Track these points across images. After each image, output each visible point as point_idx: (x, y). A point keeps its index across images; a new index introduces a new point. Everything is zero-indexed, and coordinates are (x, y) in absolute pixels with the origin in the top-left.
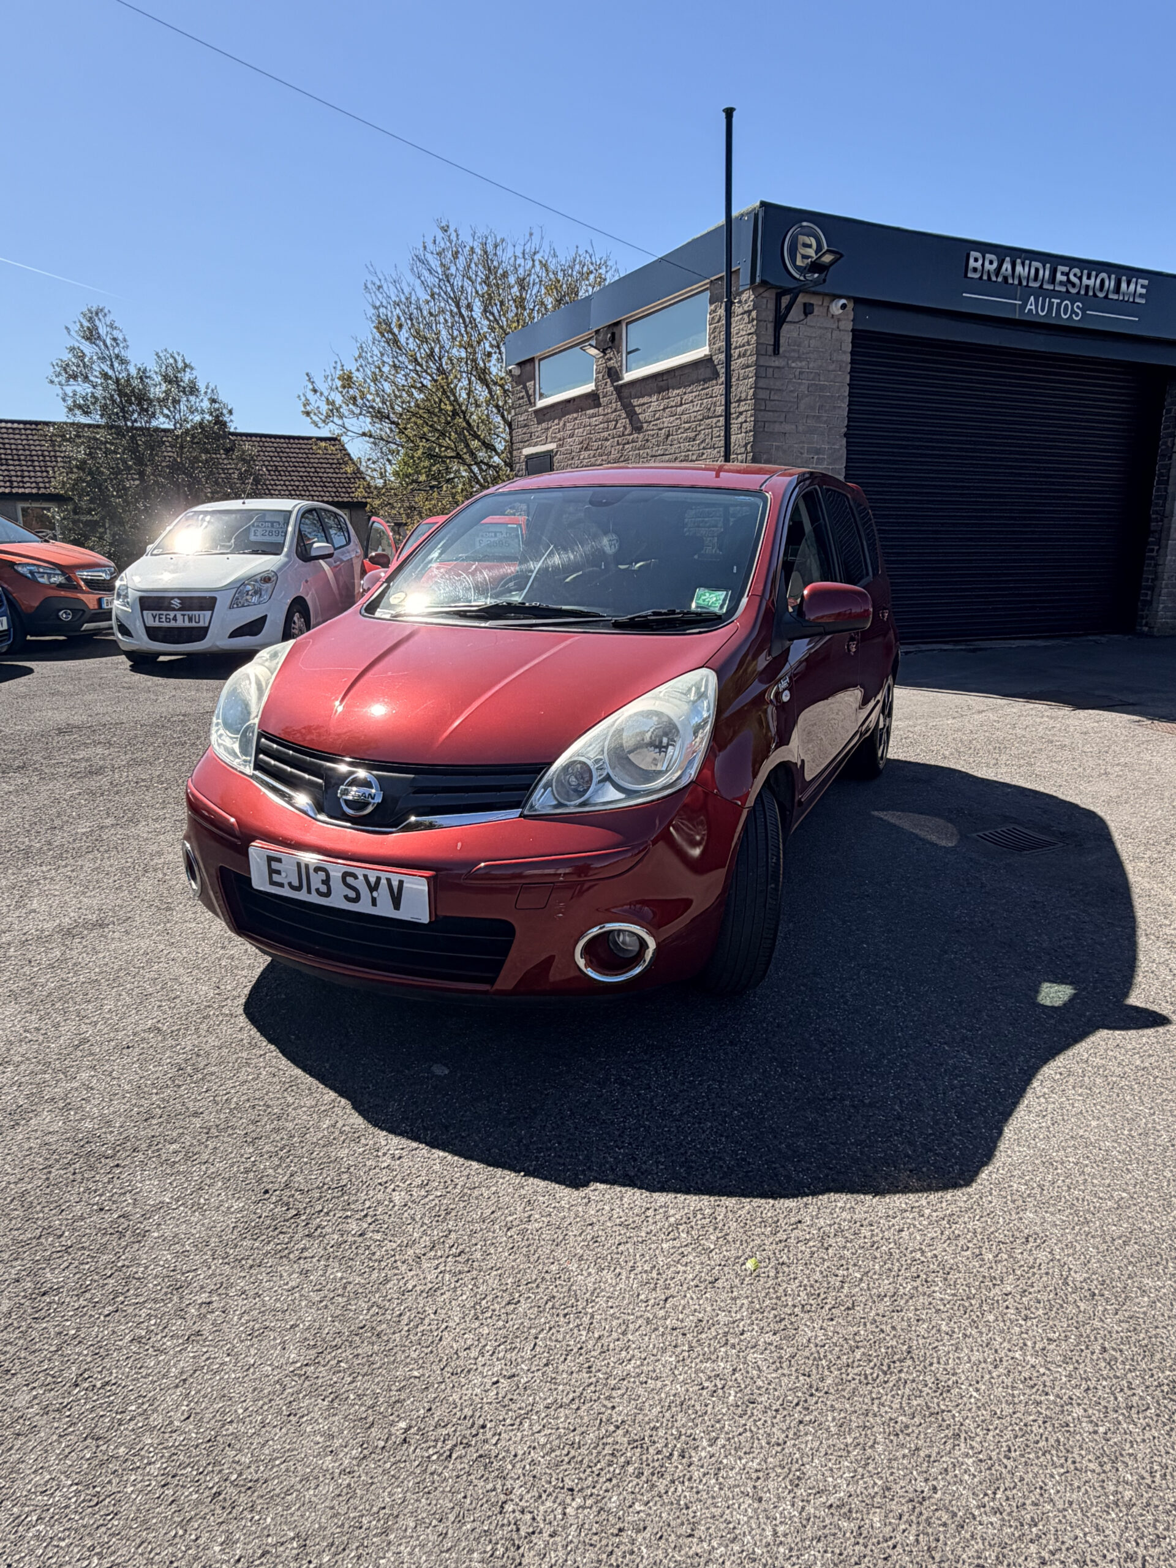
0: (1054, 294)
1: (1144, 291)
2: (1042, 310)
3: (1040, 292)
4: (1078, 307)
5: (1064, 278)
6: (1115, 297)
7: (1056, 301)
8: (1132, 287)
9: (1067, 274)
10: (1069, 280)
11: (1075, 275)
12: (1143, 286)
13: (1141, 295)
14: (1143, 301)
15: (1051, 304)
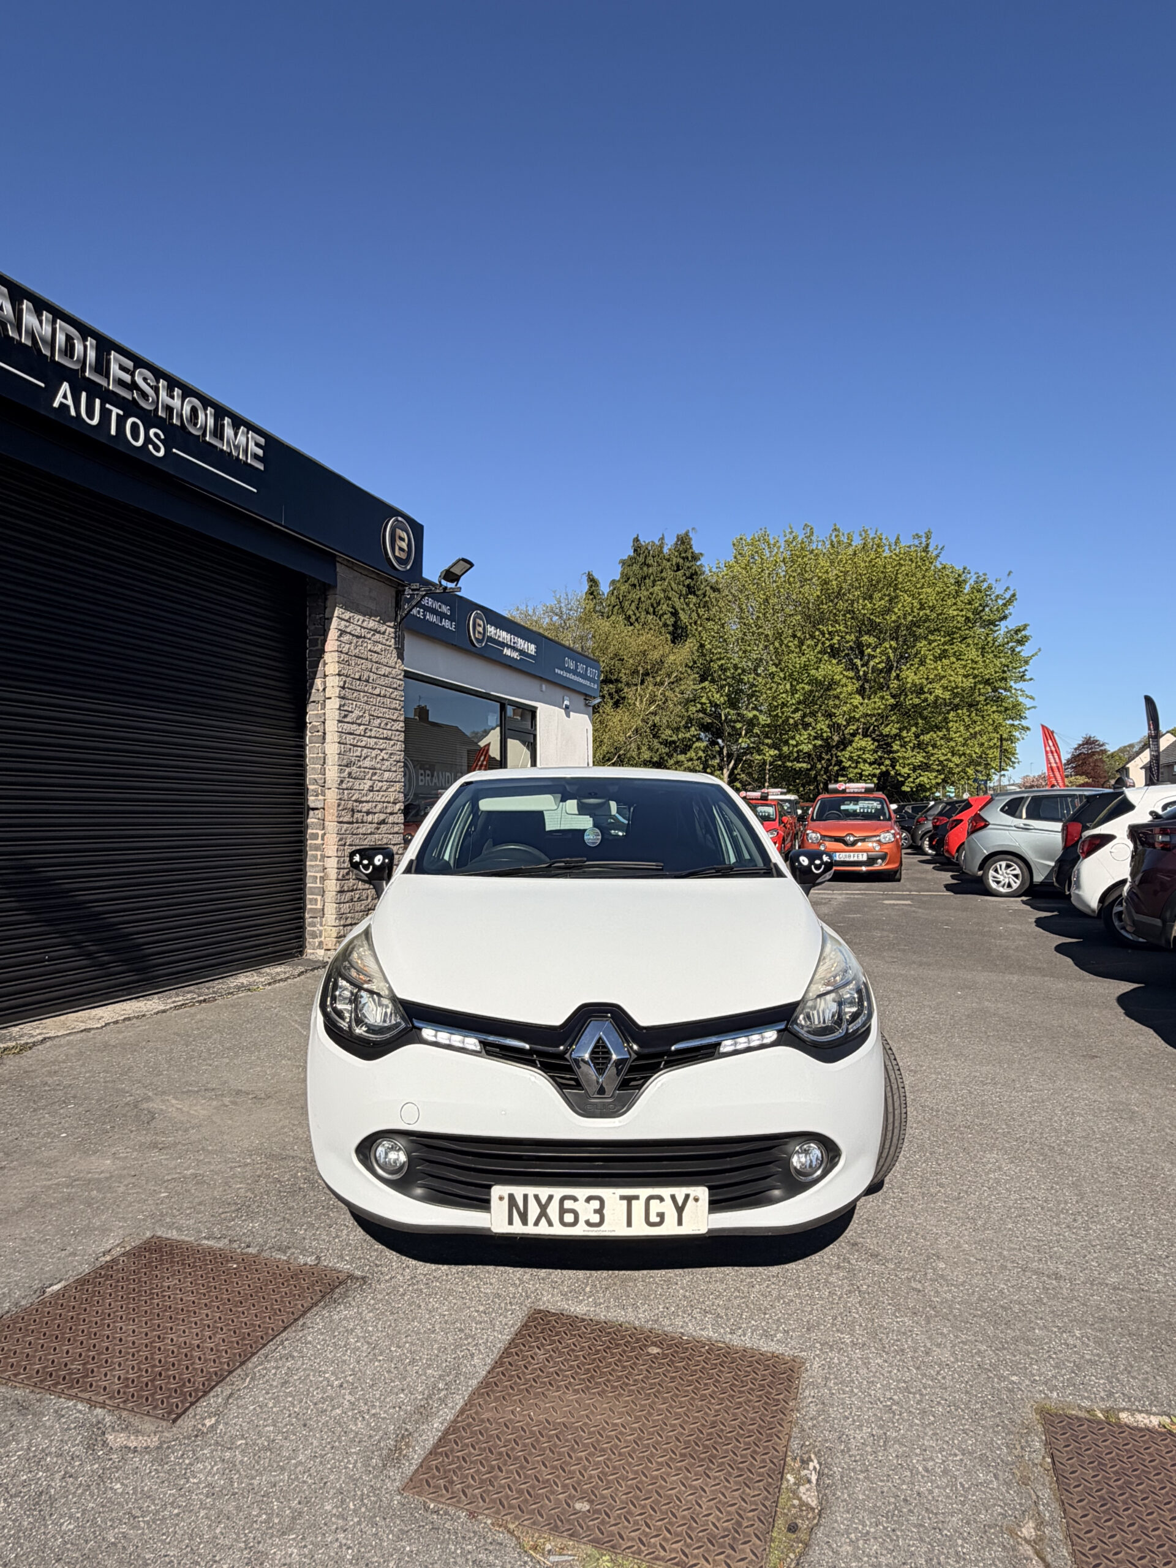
0: (109, 397)
1: (260, 452)
2: (92, 418)
3: (79, 384)
4: (156, 435)
5: (127, 378)
6: (216, 442)
7: (115, 411)
8: (241, 439)
9: (133, 375)
10: (134, 382)
11: (145, 379)
12: (257, 445)
13: (256, 456)
14: (261, 467)
15: (105, 414)
